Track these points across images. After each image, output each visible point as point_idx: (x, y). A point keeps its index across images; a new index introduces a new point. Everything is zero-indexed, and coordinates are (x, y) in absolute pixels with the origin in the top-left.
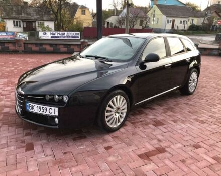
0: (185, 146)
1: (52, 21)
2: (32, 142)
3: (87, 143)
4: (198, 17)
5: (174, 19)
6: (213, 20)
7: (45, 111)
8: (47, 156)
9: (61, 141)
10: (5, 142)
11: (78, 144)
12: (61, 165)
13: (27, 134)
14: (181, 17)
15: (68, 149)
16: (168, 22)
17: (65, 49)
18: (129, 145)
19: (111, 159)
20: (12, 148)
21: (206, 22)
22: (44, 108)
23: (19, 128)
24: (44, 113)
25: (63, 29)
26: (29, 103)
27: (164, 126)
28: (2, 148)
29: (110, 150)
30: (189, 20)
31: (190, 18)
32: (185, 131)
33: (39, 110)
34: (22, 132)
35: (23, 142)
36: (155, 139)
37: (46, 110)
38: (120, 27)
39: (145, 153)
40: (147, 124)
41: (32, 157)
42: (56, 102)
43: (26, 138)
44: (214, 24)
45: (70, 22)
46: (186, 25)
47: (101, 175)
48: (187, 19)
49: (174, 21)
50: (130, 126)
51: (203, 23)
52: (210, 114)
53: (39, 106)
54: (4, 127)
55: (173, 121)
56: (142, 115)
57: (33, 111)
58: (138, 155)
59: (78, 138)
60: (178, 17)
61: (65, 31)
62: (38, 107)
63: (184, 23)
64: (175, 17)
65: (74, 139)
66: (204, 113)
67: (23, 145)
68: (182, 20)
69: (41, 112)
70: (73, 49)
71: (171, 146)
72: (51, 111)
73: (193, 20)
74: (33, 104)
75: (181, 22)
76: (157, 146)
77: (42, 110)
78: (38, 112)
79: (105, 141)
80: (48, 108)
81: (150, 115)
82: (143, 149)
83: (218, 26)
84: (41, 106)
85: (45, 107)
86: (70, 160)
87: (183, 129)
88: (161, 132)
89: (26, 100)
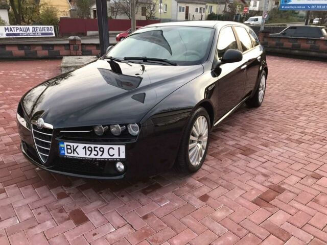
0: (302, 179)
1: (4, 9)
2: (77, 207)
3: (169, 195)
4: (217, 3)
5: (188, 5)
6: (236, 7)
7: (100, 153)
8: (119, 227)
9: (125, 199)
10: (29, 216)
11: (156, 199)
12: (150, 238)
13: (61, 196)
14: (197, 3)
15: (146, 210)
16: (180, 11)
17: (45, 53)
18: (229, 188)
19: (219, 214)
20: (49, 224)
21: (228, 10)
22: (98, 149)
23: (39, 187)
24: (98, 157)
25: (25, 22)
26: (66, 144)
27: (257, 154)
28: (30, 228)
29: (210, 201)
30: (206, 7)
31: (209, 5)
32: (287, 157)
33: (88, 153)
34: (48, 193)
35: (61, 210)
36: (258, 174)
37: (103, 151)
38: (113, 17)
39: (259, 197)
40: (233, 154)
41: (95, 234)
42: (116, 136)
43: (63, 202)
44: (237, 13)
45: (35, 10)
46: (203, 14)
47: (222, 242)
48: (204, 6)
49: (187, 8)
50: (212, 160)
51: (225, 11)
52: (301, 130)
53: (87, 146)
54: (11, 190)
55: (262, 145)
56: (218, 142)
57: (76, 155)
58: (252, 202)
59: (148, 188)
60: (192, 3)
61: (28, 24)
62: (85, 147)
63: (201, 12)
64: (188, 3)
65: (145, 192)
66: (292, 130)
67: (65, 215)
68: (199, 6)
69: (92, 156)
70: (58, 52)
71: (285, 181)
72: (111, 152)
73: (211, 7)
74: (75, 145)
75: (197, 10)
76: (267, 184)
77: (94, 152)
78: (87, 156)
79: (193, 187)
80: (106, 147)
81: (228, 141)
82: (253, 192)
83: (242, 16)
84: (92, 146)
85: (99, 146)
86: (160, 228)
87: (283, 155)
88: (260, 163)
89: (57, 139)
